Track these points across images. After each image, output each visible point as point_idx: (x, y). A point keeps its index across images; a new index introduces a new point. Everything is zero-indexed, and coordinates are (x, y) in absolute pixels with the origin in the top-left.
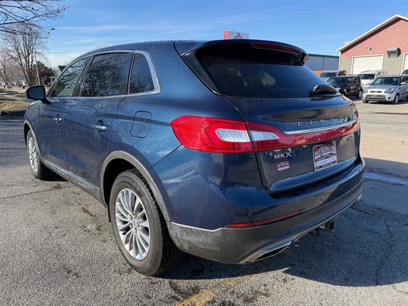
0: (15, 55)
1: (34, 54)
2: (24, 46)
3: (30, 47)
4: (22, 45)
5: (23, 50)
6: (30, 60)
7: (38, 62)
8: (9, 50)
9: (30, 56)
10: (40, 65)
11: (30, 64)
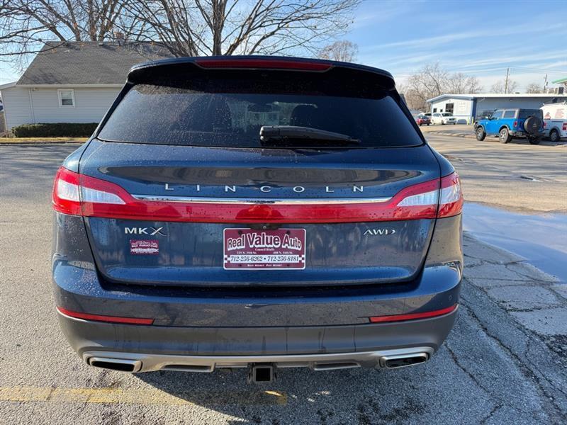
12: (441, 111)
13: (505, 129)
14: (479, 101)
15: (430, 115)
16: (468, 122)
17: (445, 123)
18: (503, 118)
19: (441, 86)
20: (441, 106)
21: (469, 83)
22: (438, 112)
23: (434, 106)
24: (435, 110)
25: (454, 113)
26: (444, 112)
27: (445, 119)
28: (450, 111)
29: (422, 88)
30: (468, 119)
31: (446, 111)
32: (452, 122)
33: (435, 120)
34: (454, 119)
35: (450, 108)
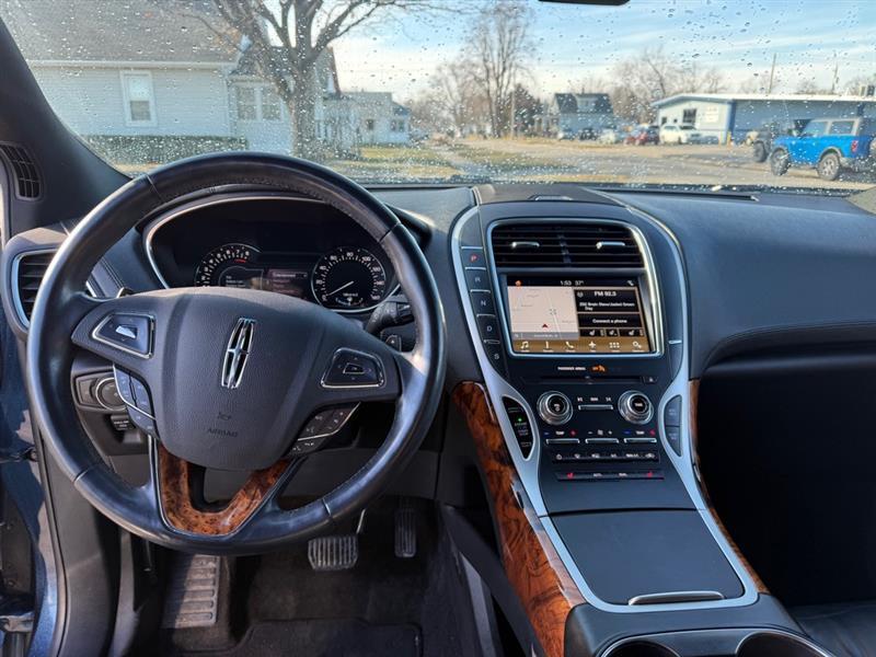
0: (480, 72)
1: (513, 70)
2: (499, 55)
3: (508, 55)
4: (495, 53)
5: (496, 61)
6: (505, 82)
7: (519, 86)
8: (473, 65)
9: (506, 74)
10: (520, 92)
11: (503, 90)
12: (675, 121)
13: (832, 155)
14: (739, 107)
15: (657, 127)
16: (721, 140)
17: (684, 141)
18: (827, 133)
19: (667, 80)
20: (676, 113)
21: (708, 77)
22: (670, 123)
23: (662, 113)
24: (664, 120)
25: (697, 125)
26: (680, 123)
27: (684, 135)
28: (690, 121)
29: (635, 83)
30: (721, 135)
31: (684, 121)
32: (696, 140)
33: (667, 135)
34: (697, 135)
35: (690, 116)
